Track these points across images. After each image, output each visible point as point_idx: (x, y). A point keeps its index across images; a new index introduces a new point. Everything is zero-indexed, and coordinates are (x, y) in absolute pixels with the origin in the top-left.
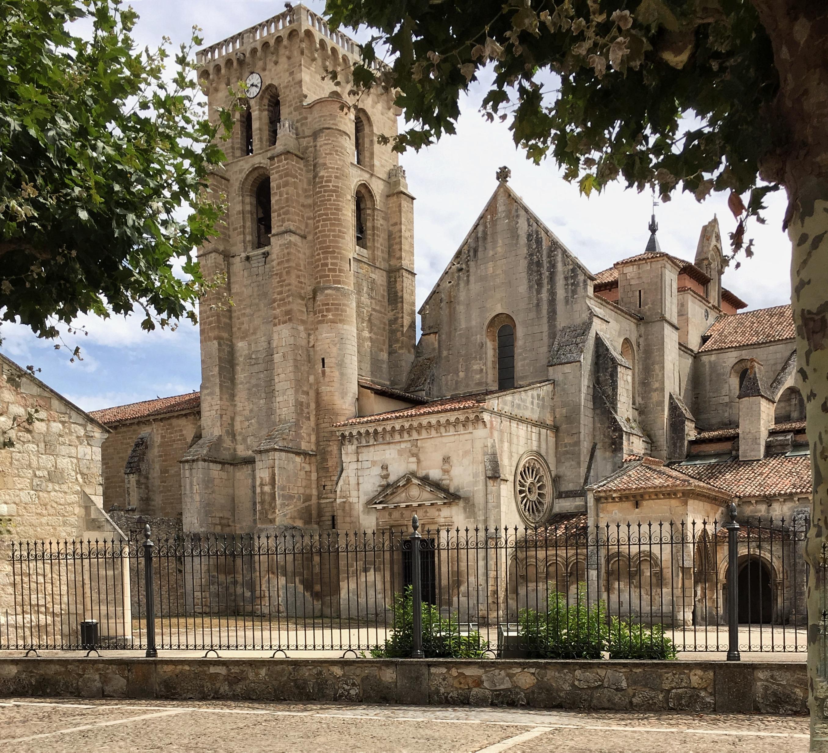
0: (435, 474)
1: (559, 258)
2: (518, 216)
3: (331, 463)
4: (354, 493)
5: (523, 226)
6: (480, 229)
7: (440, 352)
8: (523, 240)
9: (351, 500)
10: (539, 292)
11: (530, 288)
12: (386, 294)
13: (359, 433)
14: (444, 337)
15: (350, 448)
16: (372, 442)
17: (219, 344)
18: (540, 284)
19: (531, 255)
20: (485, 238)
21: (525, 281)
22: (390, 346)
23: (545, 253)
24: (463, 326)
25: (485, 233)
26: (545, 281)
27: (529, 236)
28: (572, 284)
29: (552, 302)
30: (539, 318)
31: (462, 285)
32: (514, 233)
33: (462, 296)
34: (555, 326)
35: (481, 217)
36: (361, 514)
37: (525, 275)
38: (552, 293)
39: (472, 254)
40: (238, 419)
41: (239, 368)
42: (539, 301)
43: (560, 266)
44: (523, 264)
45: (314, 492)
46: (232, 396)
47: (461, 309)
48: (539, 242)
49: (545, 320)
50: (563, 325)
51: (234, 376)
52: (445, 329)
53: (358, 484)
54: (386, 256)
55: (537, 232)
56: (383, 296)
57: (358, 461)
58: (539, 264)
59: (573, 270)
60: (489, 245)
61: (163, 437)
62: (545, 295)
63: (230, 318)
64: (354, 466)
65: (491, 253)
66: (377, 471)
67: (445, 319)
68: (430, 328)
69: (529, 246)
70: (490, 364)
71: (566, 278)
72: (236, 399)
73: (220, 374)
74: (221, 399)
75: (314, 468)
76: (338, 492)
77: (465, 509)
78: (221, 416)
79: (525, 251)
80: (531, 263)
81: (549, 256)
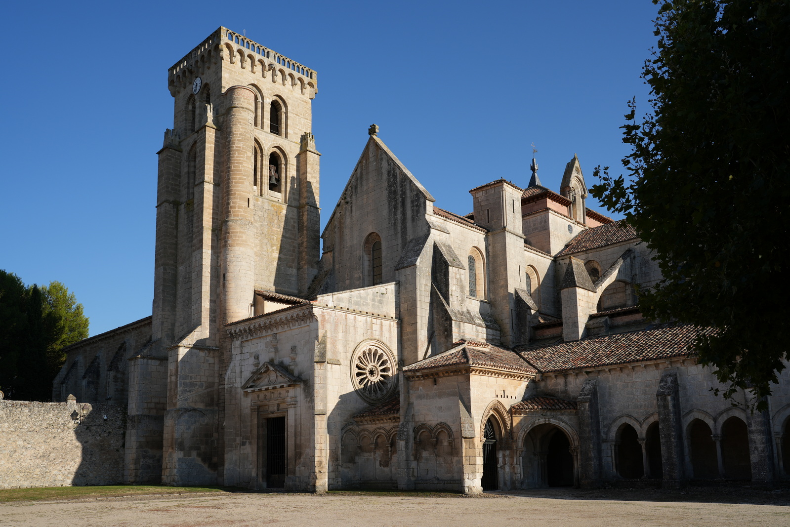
0: (287, 361)
1: (408, 187)
2: (382, 159)
3: (226, 356)
4: (238, 380)
5: (385, 164)
6: (359, 171)
7: (334, 265)
8: (385, 176)
9: (236, 385)
10: (395, 214)
11: (390, 211)
12: (296, 225)
13: (240, 331)
14: (336, 254)
15: (237, 343)
16: (250, 338)
17: (165, 269)
18: (395, 207)
19: (390, 186)
20: (361, 177)
21: (386, 206)
22: (299, 264)
23: (399, 184)
24: (349, 244)
25: (361, 173)
26: (399, 205)
27: (389, 172)
28: (417, 206)
29: (404, 221)
30: (396, 234)
31: (348, 213)
32: (379, 170)
33: (348, 221)
34: (406, 239)
35: (360, 162)
36: (242, 397)
37: (386, 202)
38: (404, 214)
39: (354, 190)
40: (177, 324)
41: (179, 286)
42: (396, 220)
43: (408, 192)
44: (385, 193)
45: (217, 380)
46: (174, 308)
47: (347, 232)
48: (395, 176)
49: (399, 235)
50: (411, 238)
51: (176, 292)
52: (337, 248)
53: (241, 372)
54: (297, 197)
55: (394, 169)
56: (294, 227)
57: (241, 353)
58: (395, 193)
59: (417, 195)
60: (364, 183)
61: (137, 342)
62: (399, 216)
63: (176, 249)
64: (239, 357)
65: (365, 188)
66: (252, 361)
67: (337, 240)
68: (328, 248)
69: (389, 180)
70: (366, 273)
71: (412, 202)
72: (177, 309)
73: (163, 291)
74: (163, 310)
75: (217, 360)
76: (226, 380)
77: (304, 390)
78: (162, 323)
79: (387, 184)
80: (390, 193)
81: (402, 186)
